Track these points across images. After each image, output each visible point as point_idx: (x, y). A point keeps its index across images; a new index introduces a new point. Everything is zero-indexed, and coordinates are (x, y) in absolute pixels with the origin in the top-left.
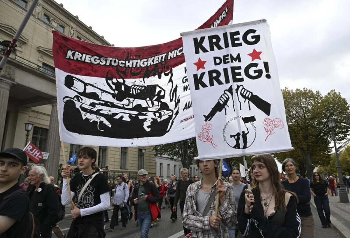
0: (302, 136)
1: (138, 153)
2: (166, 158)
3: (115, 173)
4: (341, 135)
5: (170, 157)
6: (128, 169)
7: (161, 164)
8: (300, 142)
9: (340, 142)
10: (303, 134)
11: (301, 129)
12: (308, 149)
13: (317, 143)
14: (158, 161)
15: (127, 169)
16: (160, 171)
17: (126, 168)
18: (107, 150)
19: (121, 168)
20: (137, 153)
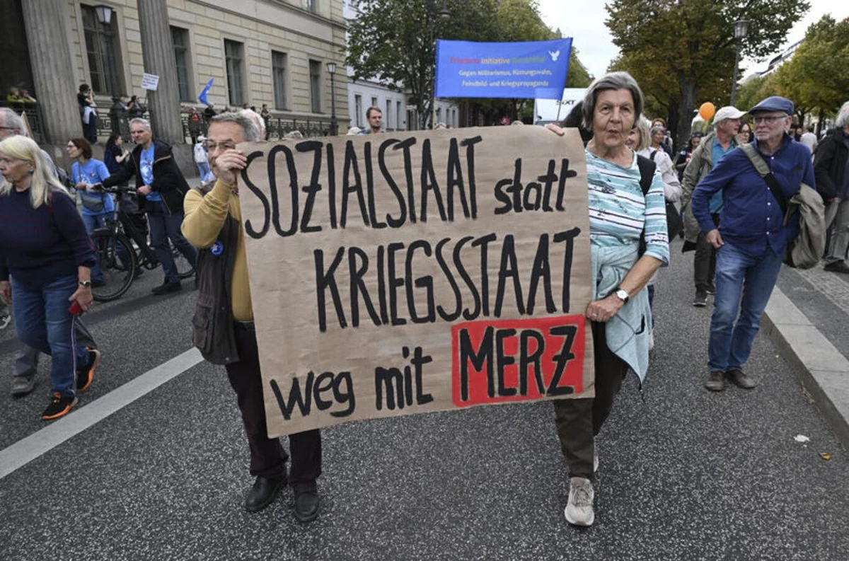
0: (688, 42)
1: (308, 69)
2: (377, 84)
3: (282, 121)
4: (767, 43)
5: (387, 83)
6: (293, 109)
7: (358, 97)
8: (681, 57)
9: (761, 58)
10: (689, 39)
11: (689, 26)
12: (693, 72)
13: (713, 60)
14: (353, 89)
15: (290, 111)
16: (357, 114)
17: (288, 107)
18: (242, 64)
19: (277, 109)
20: (307, 71)
